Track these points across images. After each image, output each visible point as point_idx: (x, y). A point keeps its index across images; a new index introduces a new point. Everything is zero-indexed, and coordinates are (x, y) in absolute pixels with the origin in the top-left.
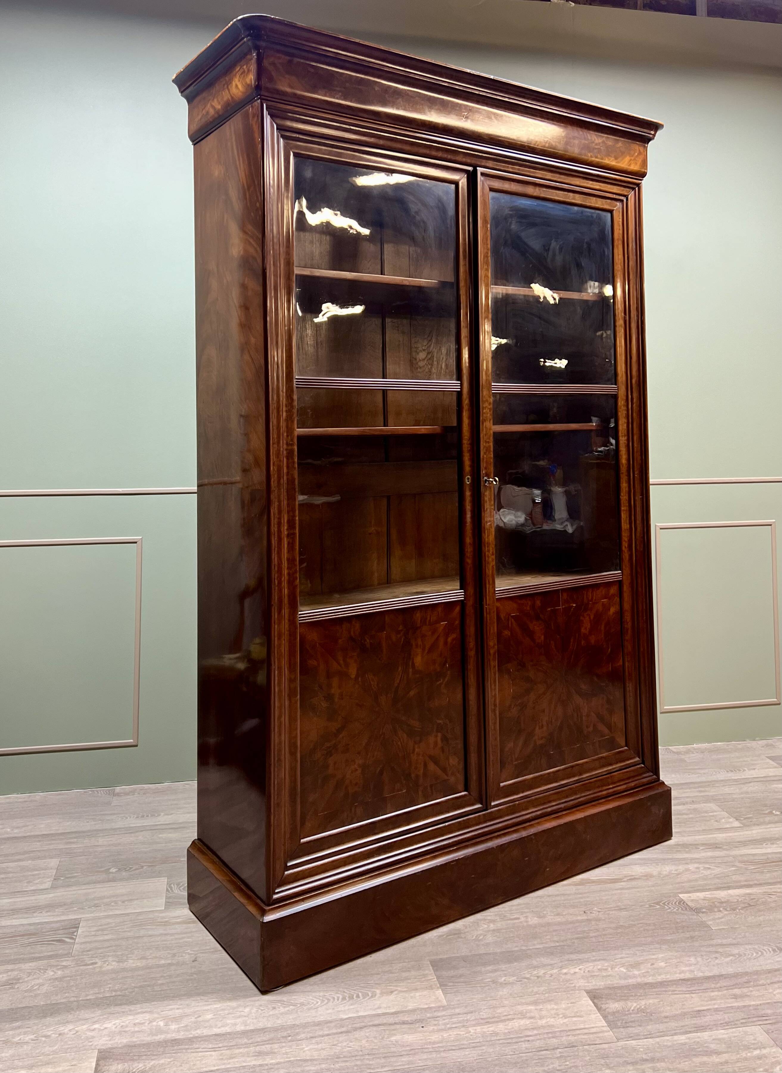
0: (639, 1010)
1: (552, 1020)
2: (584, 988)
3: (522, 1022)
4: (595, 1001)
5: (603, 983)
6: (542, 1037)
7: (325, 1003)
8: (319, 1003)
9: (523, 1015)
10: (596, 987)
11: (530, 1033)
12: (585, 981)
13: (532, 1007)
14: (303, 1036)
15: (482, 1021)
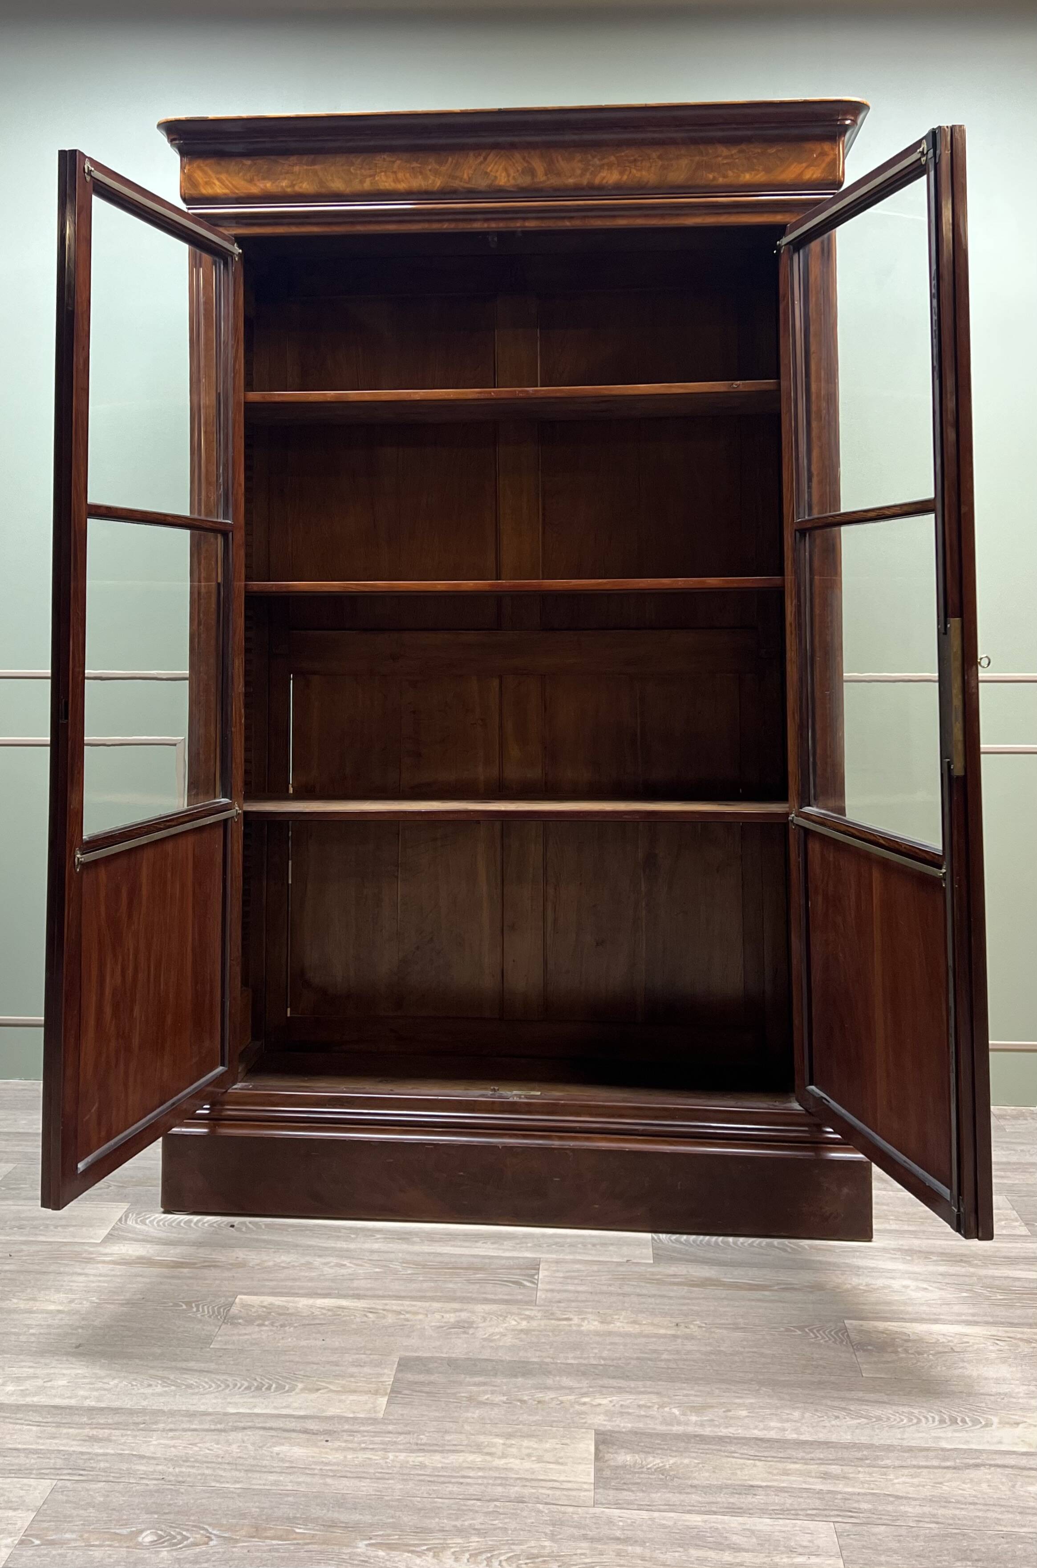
0: (661, 1470)
1: (518, 1462)
2: (596, 1427)
3: (471, 1457)
4: (601, 1447)
5: (629, 1425)
6: (485, 1481)
7: (220, 1389)
8: (212, 1389)
9: (478, 1448)
10: (617, 1429)
11: (472, 1474)
12: (607, 1418)
13: (500, 1441)
14: (161, 1426)
15: (415, 1447)
